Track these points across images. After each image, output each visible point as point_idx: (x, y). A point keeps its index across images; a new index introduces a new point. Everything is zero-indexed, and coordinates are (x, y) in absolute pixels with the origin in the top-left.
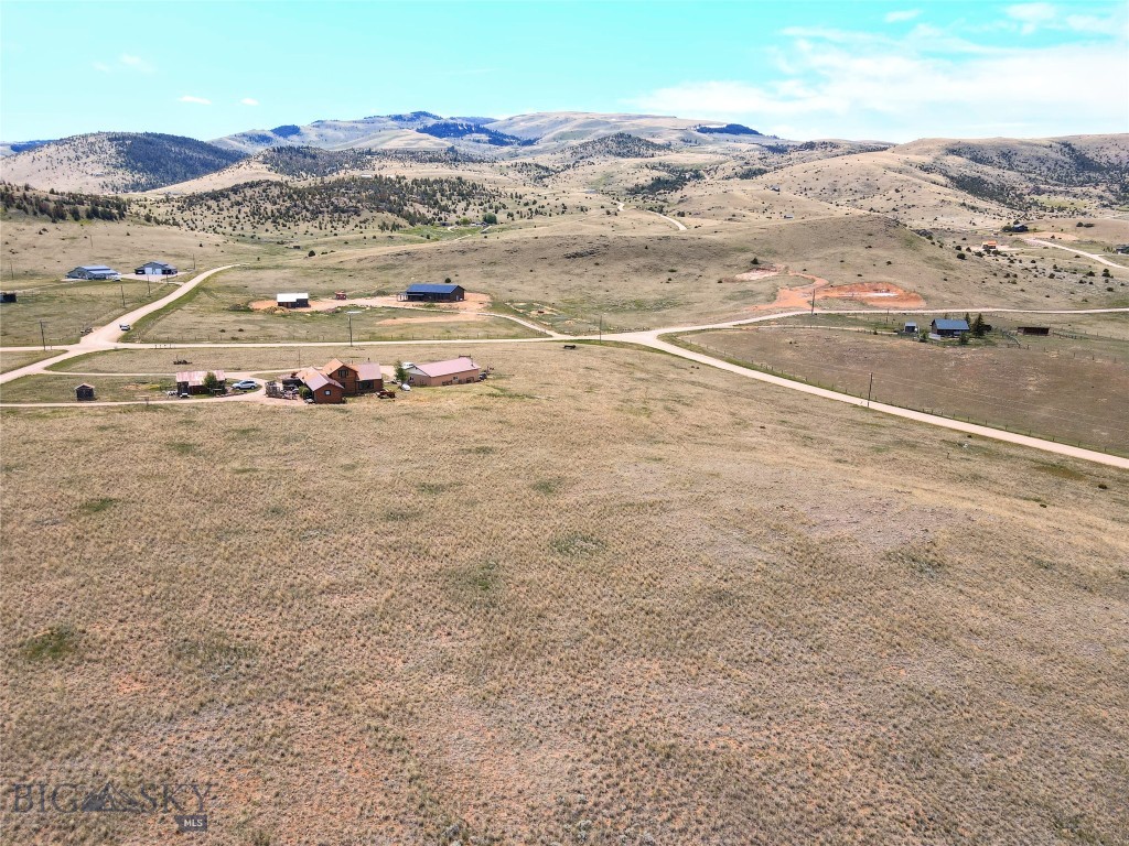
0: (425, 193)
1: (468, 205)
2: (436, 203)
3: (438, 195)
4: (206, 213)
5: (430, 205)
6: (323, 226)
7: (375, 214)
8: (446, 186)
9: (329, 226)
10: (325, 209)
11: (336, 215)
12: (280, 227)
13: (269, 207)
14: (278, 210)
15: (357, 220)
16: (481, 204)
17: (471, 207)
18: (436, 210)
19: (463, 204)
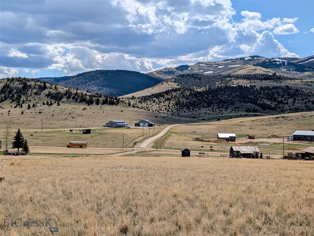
0: (268, 94)
1: (294, 100)
2: (275, 99)
3: (276, 95)
4: (153, 104)
5: (272, 101)
6: (214, 111)
7: (242, 104)
8: (280, 90)
9: (217, 110)
10: (214, 101)
11: (221, 104)
12: (191, 110)
13: (185, 100)
14: (189, 103)
15: (233, 107)
16: (303, 100)
17: (296, 101)
18: (276, 103)
19: (291, 100)
